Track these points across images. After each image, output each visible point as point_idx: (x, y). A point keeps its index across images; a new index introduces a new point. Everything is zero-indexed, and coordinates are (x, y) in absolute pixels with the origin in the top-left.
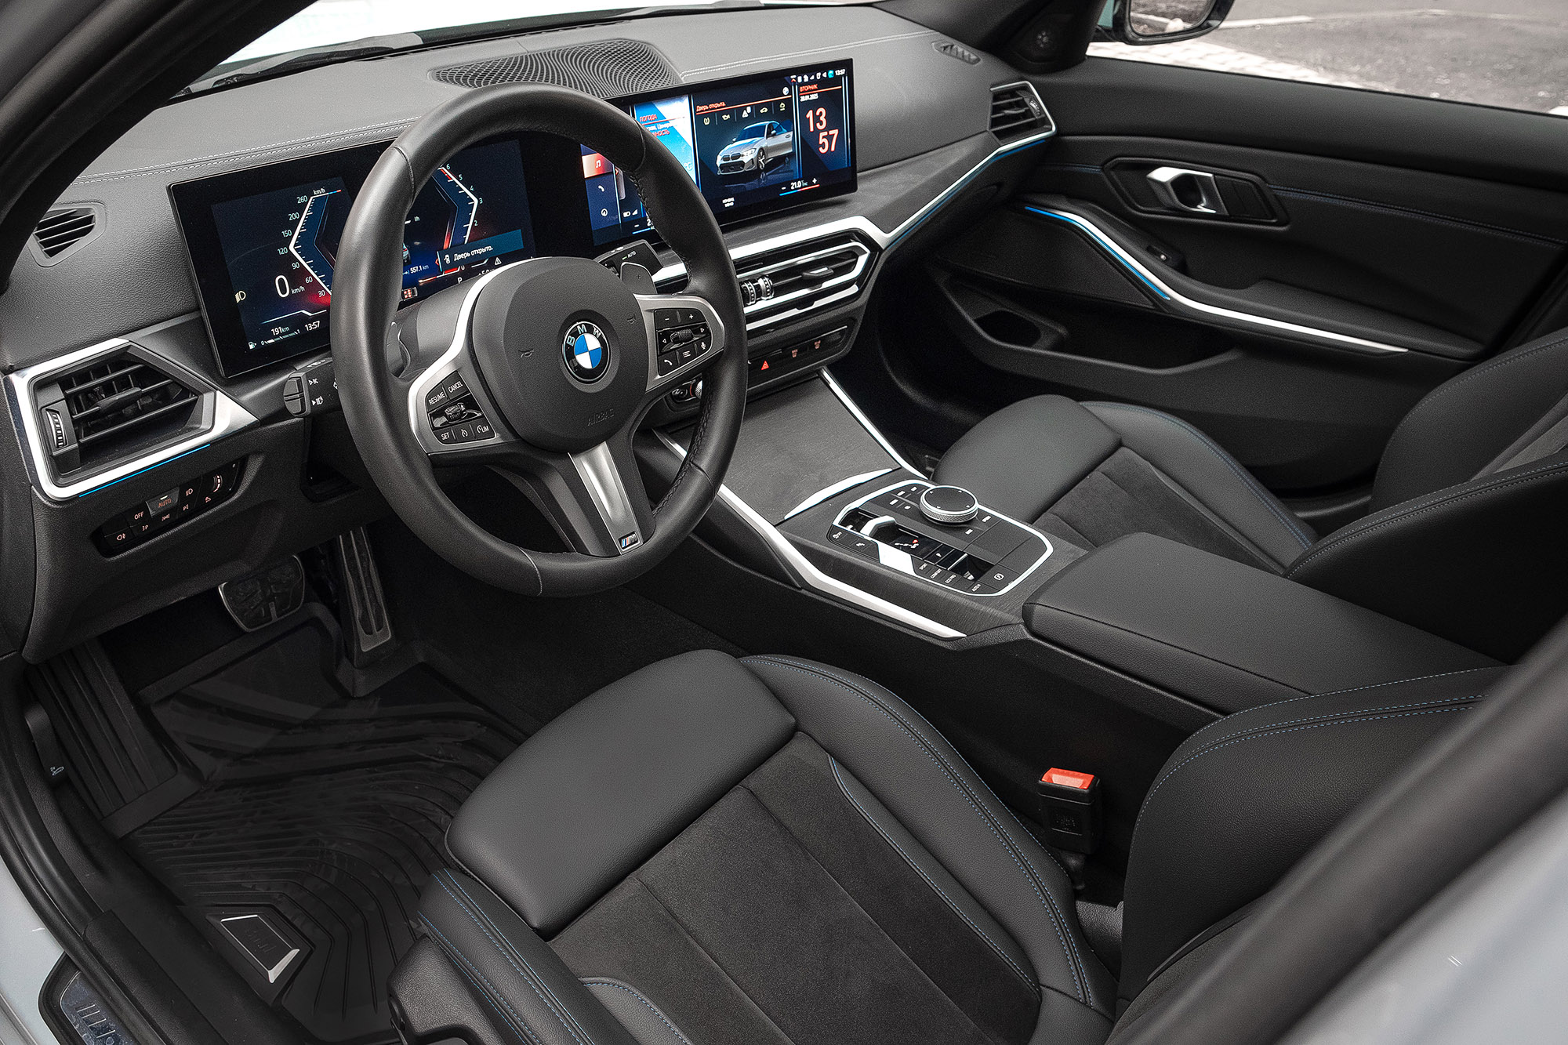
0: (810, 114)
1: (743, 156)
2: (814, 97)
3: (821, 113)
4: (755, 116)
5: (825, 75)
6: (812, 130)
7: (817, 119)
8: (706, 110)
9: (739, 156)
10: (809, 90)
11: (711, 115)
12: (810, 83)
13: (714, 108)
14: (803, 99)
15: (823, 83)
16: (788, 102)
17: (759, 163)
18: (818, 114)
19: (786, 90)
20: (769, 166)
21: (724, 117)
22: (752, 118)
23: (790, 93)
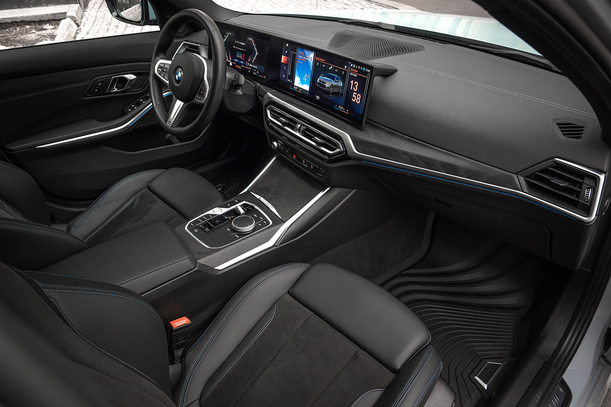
0: (352, 82)
1: (326, 83)
2: (355, 75)
3: (356, 84)
4: (333, 71)
5: (361, 68)
6: (351, 89)
7: (354, 85)
8: (318, 60)
9: (325, 83)
10: (354, 72)
11: (319, 62)
12: (355, 69)
13: (321, 60)
14: (351, 74)
15: (360, 71)
16: (346, 72)
17: (330, 90)
18: (355, 83)
19: (346, 67)
20: (333, 93)
21: (323, 65)
22: (332, 71)
23: (347, 69)
